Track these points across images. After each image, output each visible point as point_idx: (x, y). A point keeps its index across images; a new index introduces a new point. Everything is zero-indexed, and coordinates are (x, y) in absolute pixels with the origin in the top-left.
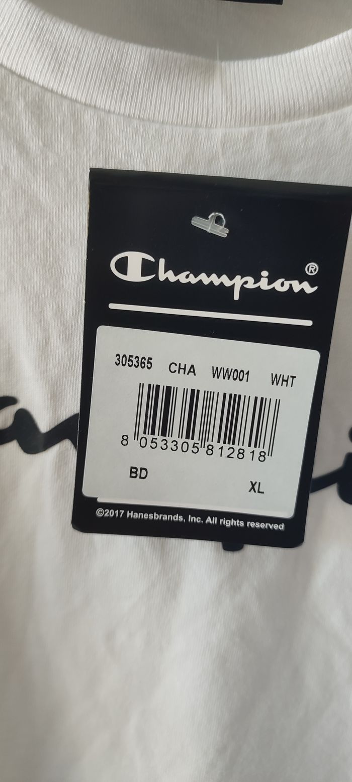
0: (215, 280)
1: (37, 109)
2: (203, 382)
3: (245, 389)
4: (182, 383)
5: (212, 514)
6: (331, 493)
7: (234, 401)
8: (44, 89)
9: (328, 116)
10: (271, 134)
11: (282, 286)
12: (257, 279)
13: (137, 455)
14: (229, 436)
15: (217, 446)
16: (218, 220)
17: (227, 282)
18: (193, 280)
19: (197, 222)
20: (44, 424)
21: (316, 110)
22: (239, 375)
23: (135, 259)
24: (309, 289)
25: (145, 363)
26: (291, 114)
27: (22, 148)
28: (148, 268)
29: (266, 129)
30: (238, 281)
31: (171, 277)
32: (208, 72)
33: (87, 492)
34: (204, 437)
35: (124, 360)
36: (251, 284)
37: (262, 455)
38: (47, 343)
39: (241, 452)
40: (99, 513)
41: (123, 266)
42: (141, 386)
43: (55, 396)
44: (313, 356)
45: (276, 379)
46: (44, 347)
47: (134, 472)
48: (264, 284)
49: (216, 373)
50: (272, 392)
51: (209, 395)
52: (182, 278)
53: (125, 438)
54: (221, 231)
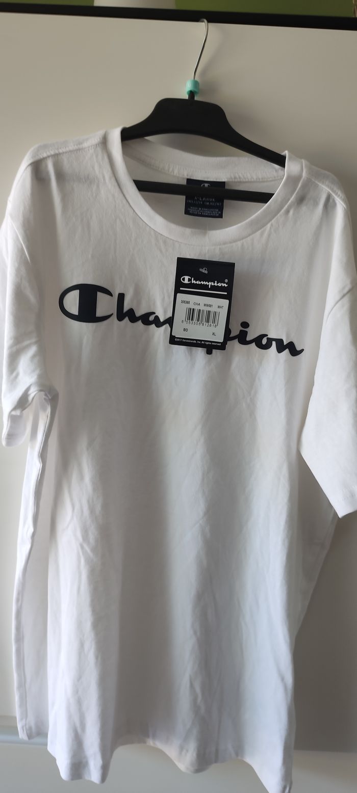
0: (205, 283)
1: (165, 242)
2: (202, 308)
3: (212, 309)
4: (197, 308)
5: (203, 341)
6: (236, 341)
7: (209, 312)
8: (167, 237)
9: (234, 244)
10: (220, 248)
11: (220, 285)
12: (214, 283)
13: (186, 325)
14: (208, 321)
15: (205, 323)
16: (206, 270)
17: (208, 284)
18: (200, 283)
19: (201, 270)
20: (162, 320)
21: (231, 243)
22: (210, 306)
23: (187, 278)
24: (226, 286)
25: (188, 302)
26: (225, 243)
27: (161, 251)
28: (189, 280)
29: (219, 247)
30: (210, 283)
31: (195, 282)
32: (205, 234)
33: (173, 334)
34: (202, 321)
35: (183, 302)
36: (213, 284)
37: (216, 326)
38: (164, 297)
39: (211, 325)
40: (176, 339)
41: (184, 279)
42: (187, 309)
43: (165, 312)
44: (227, 301)
45: (219, 307)
46: (163, 299)
47: (184, 329)
48: (216, 284)
49: (205, 305)
50: (218, 310)
51: (203, 311)
52: (197, 282)
53: (183, 321)
54: (206, 272)
